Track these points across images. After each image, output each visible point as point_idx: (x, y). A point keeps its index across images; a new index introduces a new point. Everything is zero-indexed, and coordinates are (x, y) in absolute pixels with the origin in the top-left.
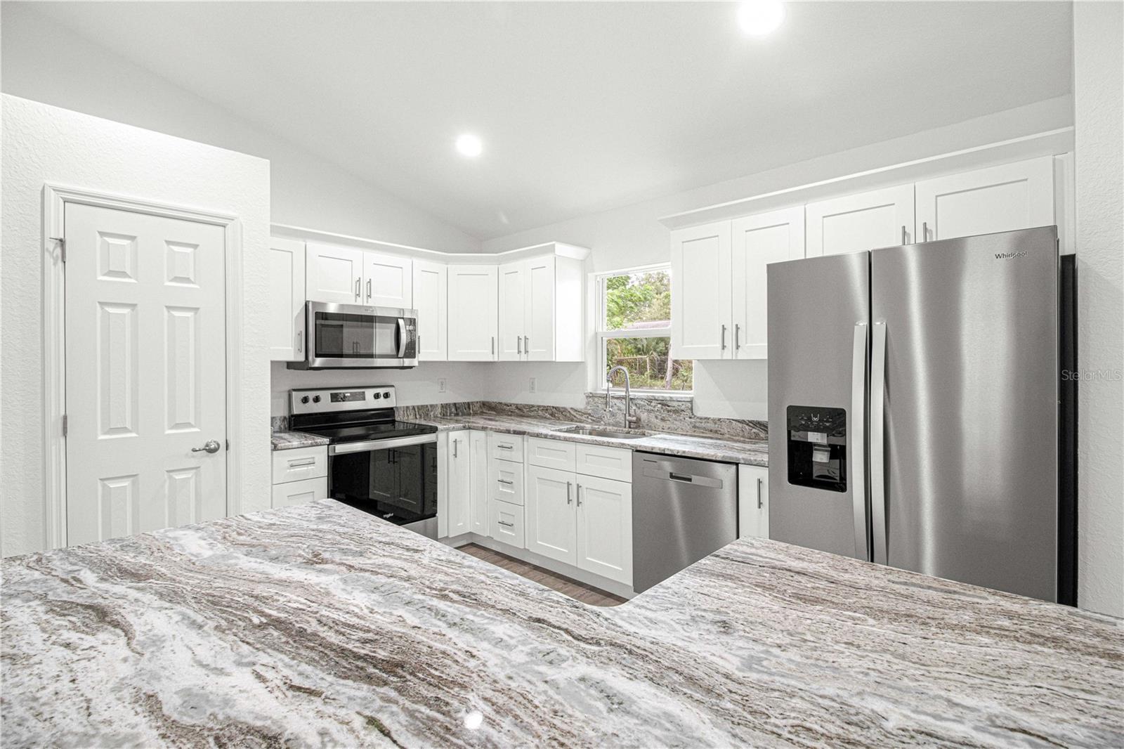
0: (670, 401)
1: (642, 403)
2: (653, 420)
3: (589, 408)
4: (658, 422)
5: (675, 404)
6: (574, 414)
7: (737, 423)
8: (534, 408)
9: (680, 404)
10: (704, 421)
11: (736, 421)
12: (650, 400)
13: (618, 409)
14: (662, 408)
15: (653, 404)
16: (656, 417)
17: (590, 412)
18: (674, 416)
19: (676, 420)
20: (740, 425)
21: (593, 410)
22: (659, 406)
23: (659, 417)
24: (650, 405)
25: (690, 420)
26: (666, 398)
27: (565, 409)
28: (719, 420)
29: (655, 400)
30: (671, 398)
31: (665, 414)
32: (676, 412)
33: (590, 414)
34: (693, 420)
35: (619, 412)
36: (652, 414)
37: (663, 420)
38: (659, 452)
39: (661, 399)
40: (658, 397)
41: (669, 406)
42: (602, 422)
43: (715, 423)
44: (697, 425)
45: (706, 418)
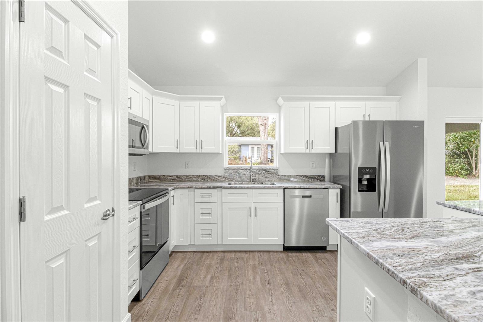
0: (269, 169)
1: (255, 171)
2: (261, 177)
3: (226, 174)
4: (263, 179)
5: (271, 171)
6: (217, 178)
7: (298, 176)
8: (191, 177)
9: (274, 170)
10: (284, 176)
11: (297, 175)
12: (259, 170)
13: (243, 174)
14: (265, 173)
15: (261, 171)
16: (262, 176)
17: (227, 176)
18: (271, 175)
19: (272, 177)
20: (298, 177)
21: (229, 175)
22: (264, 172)
23: (264, 176)
24: (259, 172)
25: (278, 176)
26: (267, 168)
27: (211, 176)
28: (290, 175)
29: (262, 169)
30: (270, 168)
31: (266, 175)
32: (272, 173)
33: (227, 178)
34: (279, 176)
35: (243, 175)
36: (260, 175)
37: (266, 177)
38: (298, 188)
39: (265, 169)
40: (264, 168)
41: (268, 172)
42: (234, 181)
43: (289, 177)
44: (281, 178)
45: (285, 175)
